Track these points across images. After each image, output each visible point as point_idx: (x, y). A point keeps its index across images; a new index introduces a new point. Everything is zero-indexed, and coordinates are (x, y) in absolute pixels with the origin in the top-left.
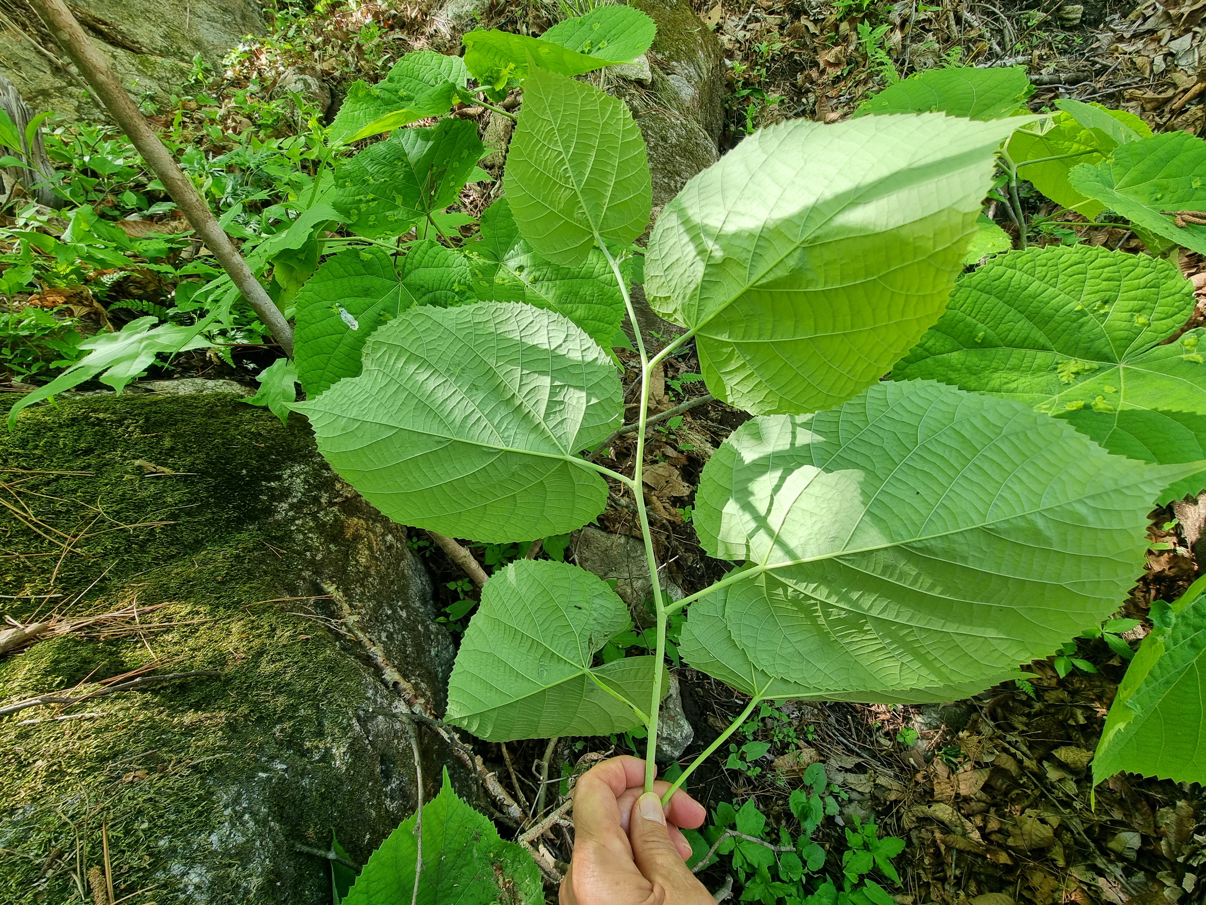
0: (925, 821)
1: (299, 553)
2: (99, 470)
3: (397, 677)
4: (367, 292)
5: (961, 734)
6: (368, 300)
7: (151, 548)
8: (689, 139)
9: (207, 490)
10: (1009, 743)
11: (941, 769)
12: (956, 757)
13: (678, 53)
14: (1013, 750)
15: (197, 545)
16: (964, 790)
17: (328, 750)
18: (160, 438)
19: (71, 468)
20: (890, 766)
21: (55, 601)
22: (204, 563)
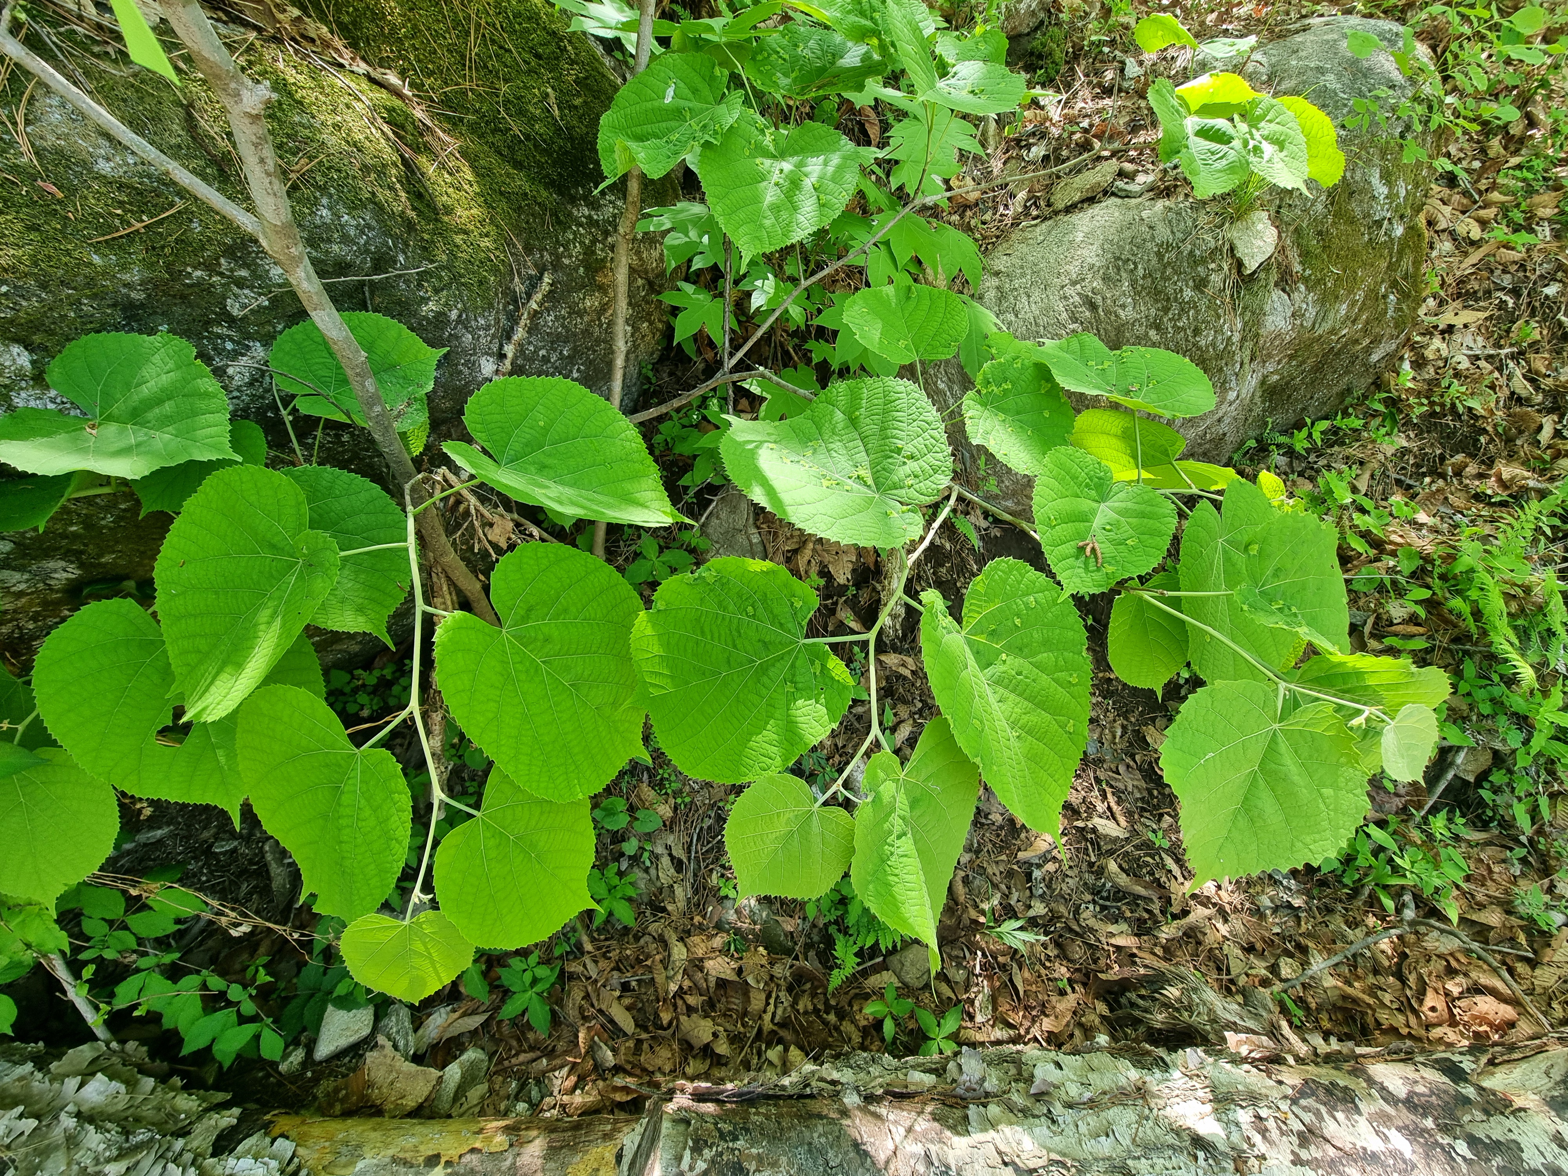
0: (662, 941)
1: (557, 241)
2: (530, 71)
3: (510, 355)
4: (695, 91)
5: (761, 949)
6: (690, 95)
7: (498, 136)
8: (1219, 357)
9: (561, 147)
10: (777, 997)
11: (718, 941)
12: (736, 950)
13: (1318, 282)
14: (772, 1001)
15: (518, 165)
16: (709, 964)
17: (429, 299)
18: (578, 95)
19: (520, 54)
20: (696, 892)
21: (432, 101)
22: (508, 175)
